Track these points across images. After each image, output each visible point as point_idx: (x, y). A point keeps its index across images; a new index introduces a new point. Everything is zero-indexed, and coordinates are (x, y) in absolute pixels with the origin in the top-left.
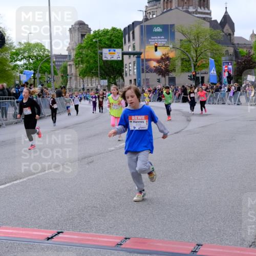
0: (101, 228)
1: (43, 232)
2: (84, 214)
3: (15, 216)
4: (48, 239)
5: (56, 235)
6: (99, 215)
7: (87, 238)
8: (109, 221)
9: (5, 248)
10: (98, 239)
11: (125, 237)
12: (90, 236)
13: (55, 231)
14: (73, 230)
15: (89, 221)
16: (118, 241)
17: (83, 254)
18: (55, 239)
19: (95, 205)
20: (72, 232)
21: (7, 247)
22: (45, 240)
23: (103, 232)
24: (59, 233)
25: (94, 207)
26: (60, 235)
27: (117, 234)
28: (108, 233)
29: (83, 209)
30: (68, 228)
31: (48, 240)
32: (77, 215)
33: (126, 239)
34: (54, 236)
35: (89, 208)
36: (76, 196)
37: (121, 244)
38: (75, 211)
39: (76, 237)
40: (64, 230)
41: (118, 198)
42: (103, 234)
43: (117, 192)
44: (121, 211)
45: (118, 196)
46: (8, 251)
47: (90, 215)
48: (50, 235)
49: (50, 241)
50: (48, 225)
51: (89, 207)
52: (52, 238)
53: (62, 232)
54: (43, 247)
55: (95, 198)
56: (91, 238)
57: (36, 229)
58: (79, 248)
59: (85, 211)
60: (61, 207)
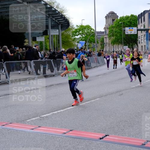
0: (131, 134)
1: (97, 134)
2: (120, 125)
4: (101, 139)
5: (105, 137)
6: (129, 126)
7: (124, 139)
8: (136, 130)
9: (76, 143)
10: (131, 140)
11: (146, 140)
12: (125, 138)
13: (104, 135)
14: (114, 134)
15: (124, 130)
16: (143, 143)
17: (122, 149)
18: (104, 139)
19: (126, 120)
20: (114, 135)
21: (77, 142)
22: (98, 139)
23: (133, 136)
24: (106, 136)
25: (126, 121)
26: (107, 137)
27: (141, 138)
28: (136, 137)
29: (119, 122)
30: (111, 133)
31: (100, 139)
32: (116, 125)
33: (148, 141)
34: (104, 137)
35: (123, 122)
36: (114, 114)
37: (144, 145)
38: (115, 123)
39: (117, 138)
40: (109, 134)
42: (133, 138)
43: (139, 113)
45: (140, 115)
46: (78, 144)
47: (124, 126)
48: (101, 137)
49: (101, 140)
50: (99, 131)
51: (122, 121)
52: (103, 138)
53: (108, 135)
54: (98, 143)
55: (126, 116)
56: (126, 140)
57: (92, 132)
58: (119, 145)
59: (121, 123)
60: (106, 120)
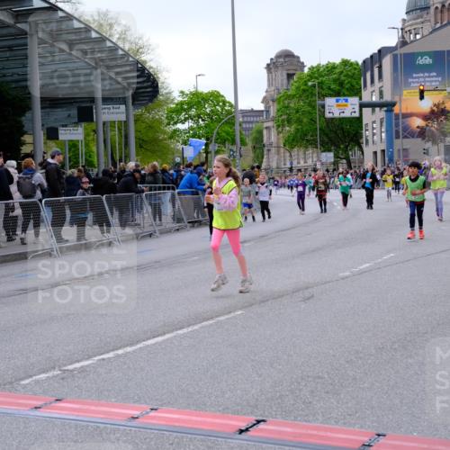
0: (333, 414)
1: (231, 419)
2: (300, 390)
3: (182, 390)
4: (241, 431)
5: (254, 425)
6: (327, 392)
7: (309, 432)
8: (347, 403)
9: (168, 446)
10: (329, 434)
11: (377, 432)
12: (314, 428)
13: (253, 419)
14: (283, 418)
15: (310, 403)
16: (366, 440)
18: (252, 433)
19: (320, 374)
20: (280, 420)
22: (235, 433)
23: (337, 423)
24: (258, 422)
25: (319, 377)
26: (261, 426)
27: (362, 427)
28: (345, 424)
29: (300, 380)
30: (273, 413)
31: (240, 433)
33: (379, 435)
34: (251, 427)
35: (310, 379)
36: (285, 357)
37: (369, 446)
38: (285, 385)
39: (289, 430)
40: (267, 416)
41: (360, 362)
42: (336, 427)
43: (357, 352)
44: (366, 385)
45: (361, 358)
47: (312, 392)
48: (243, 426)
49: (244, 436)
50: (239, 407)
51: (308, 377)
52: (247, 430)
53: (264, 421)
54: (232, 445)
55: (320, 362)
56: (315, 432)
57: (218, 413)
59: (304, 384)
60: (260, 376)
